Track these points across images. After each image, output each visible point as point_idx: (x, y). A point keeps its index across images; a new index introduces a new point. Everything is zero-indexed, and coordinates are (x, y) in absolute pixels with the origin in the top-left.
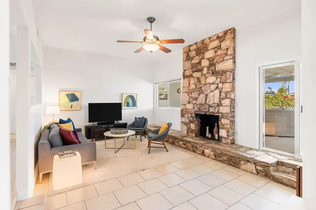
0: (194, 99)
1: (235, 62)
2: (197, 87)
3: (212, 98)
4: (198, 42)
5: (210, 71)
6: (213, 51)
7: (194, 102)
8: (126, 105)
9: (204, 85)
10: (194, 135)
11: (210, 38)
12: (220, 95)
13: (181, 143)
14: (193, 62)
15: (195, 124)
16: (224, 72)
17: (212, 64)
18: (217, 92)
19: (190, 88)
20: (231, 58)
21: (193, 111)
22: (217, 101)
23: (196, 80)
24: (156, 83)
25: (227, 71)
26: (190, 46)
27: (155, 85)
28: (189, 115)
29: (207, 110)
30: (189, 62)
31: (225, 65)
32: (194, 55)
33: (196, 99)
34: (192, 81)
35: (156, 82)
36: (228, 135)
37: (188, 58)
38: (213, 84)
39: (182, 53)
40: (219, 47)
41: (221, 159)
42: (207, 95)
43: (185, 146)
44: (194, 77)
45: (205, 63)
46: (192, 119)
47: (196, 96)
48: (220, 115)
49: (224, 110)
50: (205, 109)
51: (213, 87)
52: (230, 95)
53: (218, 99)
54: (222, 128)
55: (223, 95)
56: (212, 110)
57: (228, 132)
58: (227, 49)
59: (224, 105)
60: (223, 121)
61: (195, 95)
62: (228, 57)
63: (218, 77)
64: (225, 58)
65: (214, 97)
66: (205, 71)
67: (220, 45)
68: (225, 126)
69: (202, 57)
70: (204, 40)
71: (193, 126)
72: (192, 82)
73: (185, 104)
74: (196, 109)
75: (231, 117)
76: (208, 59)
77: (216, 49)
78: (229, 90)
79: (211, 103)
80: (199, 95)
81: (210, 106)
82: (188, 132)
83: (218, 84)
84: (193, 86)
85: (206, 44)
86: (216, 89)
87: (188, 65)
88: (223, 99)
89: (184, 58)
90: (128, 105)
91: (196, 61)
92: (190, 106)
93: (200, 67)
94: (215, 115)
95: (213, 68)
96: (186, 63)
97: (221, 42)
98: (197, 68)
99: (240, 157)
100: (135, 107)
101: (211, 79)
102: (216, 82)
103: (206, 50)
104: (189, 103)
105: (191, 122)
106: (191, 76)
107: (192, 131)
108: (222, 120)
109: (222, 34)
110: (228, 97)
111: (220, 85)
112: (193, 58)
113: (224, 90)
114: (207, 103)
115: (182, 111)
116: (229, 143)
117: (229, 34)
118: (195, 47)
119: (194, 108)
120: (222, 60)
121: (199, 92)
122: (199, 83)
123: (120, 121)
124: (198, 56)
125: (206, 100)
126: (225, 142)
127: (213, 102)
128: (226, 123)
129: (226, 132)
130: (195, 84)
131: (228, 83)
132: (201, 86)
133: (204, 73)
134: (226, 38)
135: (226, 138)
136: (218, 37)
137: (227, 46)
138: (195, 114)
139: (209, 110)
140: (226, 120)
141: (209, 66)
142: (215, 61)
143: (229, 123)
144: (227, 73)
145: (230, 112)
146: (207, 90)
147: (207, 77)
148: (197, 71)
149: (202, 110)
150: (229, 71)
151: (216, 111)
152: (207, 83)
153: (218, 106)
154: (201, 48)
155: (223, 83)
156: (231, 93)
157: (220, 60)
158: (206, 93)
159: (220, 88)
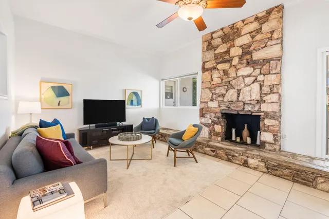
0: (219, 96)
2: (223, 81)
3: (248, 94)
4: (225, 28)
5: (245, 61)
6: (248, 36)
7: (221, 99)
8: (130, 103)
9: (234, 78)
11: (243, 21)
12: (261, 90)
13: (208, 149)
14: (217, 52)
15: (222, 126)
16: (266, 61)
18: (256, 87)
19: (213, 83)
20: (279, 42)
21: (218, 110)
22: (258, 98)
23: (222, 73)
24: (162, 80)
25: (272, 59)
26: (213, 33)
28: (213, 115)
29: (241, 109)
30: (211, 52)
31: (267, 52)
32: (220, 43)
33: (223, 96)
34: (216, 74)
35: (162, 78)
36: (275, 140)
37: (210, 47)
38: (249, 76)
39: (202, 42)
40: (259, 31)
41: (278, 173)
42: (239, 91)
43: (214, 154)
44: (218, 70)
45: (236, 52)
46: (216, 119)
47: (223, 91)
48: (263, 114)
49: (270, 107)
50: (237, 107)
51: (248, 80)
53: (259, 95)
54: (265, 131)
55: (266, 89)
56: (248, 108)
57: (275, 135)
58: (272, 32)
59: (269, 102)
60: (268, 122)
61: (220, 90)
62: (273, 42)
63: (257, 67)
64: (269, 43)
65: (251, 93)
66: (236, 61)
67: (261, 28)
68: (270, 128)
69: (231, 45)
70: (234, 24)
71: (218, 128)
72: (215, 76)
73: (207, 102)
74: (223, 107)
75: (279, 117)
76: (241, 46)
77: (254, 33)
78: (276, 83)
79: (247, 99)
80: (227, 91)
81: (245, 104)
82: (210, 135)
83: (256, 77)
84: (217, 81)
85: (238, 29)
86: (253, 83)
87: (210, 55)
88: (266, 94)
89: (203, 48)
90: (132, 103)
91: (222, 49)
92: (213, 105)
93: (228, 57)
94: (253, 114)
95: (248, 57)
96: (207, 53)
97: (261, 24)
98: (223, 58)
99: (316, 171)
100: (140, 106)
101: (245, 71)
102: (253, 74)
103: (237, 35)
104: (212, 100)
105: (214, 123)
106: (215, 68)
107: (217, 134)
108: (266, 120)
109: (264, 13)
110: (275, 91)
111: (260, 78)
112: (217, 47)
113: (266, 83)
114: (240, 99)
115: (201, 110)
117: (276, 12)
118: (221, 33)
119: (220, 106)
120: (264, 45)
121: (226, 87)
122: (227, 77)
123: (123, 123)
124: (225, 44)
125: (238, 96)
126: (270, 148)
127: (249, 99)
128: (273, 124)
129: (272, 135)
130: (220, 78)
131: (272, 74)
132: (230, 79)
133: (233, 64)
134: (270, 19)
135: (273, 144)
136: (257, 19)
137: (272, 28)
138: (222, 113)
139: (244, 108)
140: (272, 120)
141: (241, 55)
142: (251, 48)
143: (278, 124)
144: (271, 62)
145: (278, 111)
146: (239, 84)
147: (238, 69)
148: (223, 62)
149: (232, 108)
150: (274, 59)
151: (256, 109)
152: (238, 75)
153: (258, 103)
154: (230, 34)
155: (264, 75)
156: (279, 86)
157: (260, 47)
158: (237, 88)
159: (259, 81)
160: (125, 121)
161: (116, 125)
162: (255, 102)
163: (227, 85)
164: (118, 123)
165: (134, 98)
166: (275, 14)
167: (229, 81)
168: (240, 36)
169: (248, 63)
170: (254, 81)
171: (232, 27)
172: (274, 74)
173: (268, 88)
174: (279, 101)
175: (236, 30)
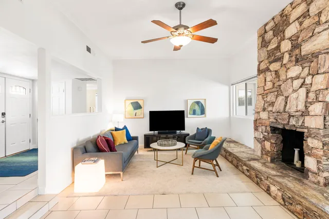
0: (270, 105)
2: (275, 85)
3: (295, 102)
4: (276, 16)
5: (294, 58)
6: (297, 23)
7: (270, 109)
8: (192, 112)
9: (284, 81)
10: (269, 159)
11: (291, 4)
12: (307, 97)
13: (245, 168)
14: (269, 48)
15: (271, 143)
16: (315, 55)
17: (296, 46)
18: (303, 91)
19: (266, 88)
20: (327, 27)
21: (267, 123)
22: (301, 107)
23: (274, 75)
24: (232, 85)
25: (320, 53)
26: (266, 25)
27: (231, 87)
28: (264, 128)
29: (286, 122)
30: (265, 49)
31: (315, 43)
32: (272, 37)
33: (272, 104)
34: (269, 77)
36: (319, 169)
37: (264, 43)
38: (297, 78)
39: (257, 38)
40: (306, 15)
42: (287, 98)
43: (248, 174)
44: (271, 71)
45: (286, 46)
46: (266, 134)
47: (273, 99)
48: (306, 131)
49: (313, 122)
50: (283, 120)
51: (297, 83)
52: (324, 96)
53: (304, 104)
54: (309, 155)
55: (312, 95)
56: (293, 122)
57: (319, 162)
58: (319, 14)
59: (312, 114)
60: (311, 142)
61: (271, 98)
62: (321, 28)
63: (304, 65)
64: (317, 30)
65: (297, 101)
66: (286, 57)
67: (308, 10)
68: (314, 151)
69: (281, 37)
70: (283, 10)
71: (268, 145)
72: (268, 79)
73: (258, 113)
74: (272, 120)
75: (324, 136)
76: (290, 39)
77: (302, 18)
78: (322, 87)
80: (277, 98)
81: (290, 116)
82: (262, 154)
83: (304, 78)
84: (269, 85)
85: (286, 16)
86: (301, 87)
87: (264, 54)
88: (311, 103)
89: (258, 45)
90: (194, 113)
91: (272, 46)
92: (264, 115)
93: (279, 54)
94: (298, 130)
95: (297, 51)
96: (261, 51)
97: (309, 5)
98: (274, 56)
99: (323, 214)
100: (203, 116)
101: (295, 71)
102: (302, 75)
103: (286, 24)
104: (264, 110)
105: (266, 139)
106: (268, 69)
107: (267, 153)
108: (309, 140)
110: (320, 99)
111: (308, 80)
112: (269, 42)
113: (314, 88)
114: (287, 109)
115: (255, 121)
116: (322, 184)
118: (272, 24)
119: (269, 118)
120: (311, 34)
121: (276, 93)
122: (278, 79)
123: (183, 132)
124: (276, 38)
125: (285, 106)
126: (313, 179)
127: (294, 109)
128: (316, 146)
129: (316, 162)
130: (271, 81)
131: (321, 74)
132: (281, 83)
133: (285, 62)
135: (316, 174)
137: (319, 8)
138: (271, 127)
139: (289, 122)
140: (314, 140)
141: (291, 51)
142: (300, 39)
143: (322, 147)
144: (320, 56)
145: (322, 127)
146: (287, 88)
147: (288, 68)
148: (275, 61)
149: (279, 121)
150: (323, 52)
151: (300, 124)
152: (288, 77)
153: (302, 115)
154: (280, 24)
155: (313, 76)
156: (326, 92)
157: (307, 37)
158: (286, 94)
159: (307, 84)
160: (184, 130)
161: (176, 133)
162: (300, 113)
163: (278, 91)
164: (178, 132)
165: (197, 108)
167: (280, 85)
168: (288, 24)
169: (297, 61)
170: (302, 84)
171: (282, 15)
172: (323, 73)
173: (314, 95)
174: (325, 113)
175: (285, 18)
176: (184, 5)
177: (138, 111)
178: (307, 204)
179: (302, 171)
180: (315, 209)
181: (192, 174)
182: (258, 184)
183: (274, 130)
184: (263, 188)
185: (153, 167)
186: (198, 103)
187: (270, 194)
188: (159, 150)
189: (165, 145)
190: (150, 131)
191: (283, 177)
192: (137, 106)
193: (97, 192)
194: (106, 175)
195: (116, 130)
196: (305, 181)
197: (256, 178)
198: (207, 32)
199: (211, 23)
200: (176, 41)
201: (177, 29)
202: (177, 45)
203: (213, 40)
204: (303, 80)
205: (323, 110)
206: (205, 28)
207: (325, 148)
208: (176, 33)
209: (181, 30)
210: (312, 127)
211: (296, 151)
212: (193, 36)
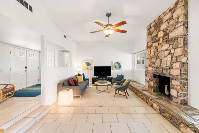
0: (153, 64)
1: (187, 28)
2: (156, 54)
3: (165, 62)
4: (156, 20)
5: (165, 40)
6: (166, 23)
7: (153, 65)
8: (115, 67)
9: (160, 52)
10: (152, 90)
11: (164, 13)
12: (172, 59)
13: (140, 94)
14: (152, 36)
15: (154, 82)
16: (176, 39)
17: (166, 34)
18: (169, 57)
19: (151, 55)
20: (182, 24)
21: (152, 72)
22: (169, 64)
23: (155, 49)
25: (178, 37)
26: (151, 24)
27: (134, 55)
28: (150, 75)
30: (150, 36)
31: (176, 32)
32: (154, 30)
33: (154, 63)
35: (134, 53)
36: (178, 96)
37: (150, 33)
38: (167, 50)
39: (146, 30)
40: (171, 18)
41: (164, 115)
42: (161, 60)
43: (142, 97)
44: (153, 47)
45: (161, 34)
46: (151, 78)
47: (154, 61)
48: (171, 76)
49: (175, 72)
50: (159, 71)
51: (167, 53)
52: (181, 59)
54: (173, 88)
55: (174, 59)
56: (164, 72)
57: (178, 92)
58: (178, 18)
59: (174, 68)
60: (174, 82)
61: (153, 60)
62: (179, 25)
63: (170, 44)
64: (177, 26)
65: (167, 61)
66: (161, 40)
67: (172, 16)
68: (175, 87)
69: (159, 30)
70: (160, 17)
71: (152, 83)
72: (152, 51)
73: (147, 67)
74: (154, 71)
75: (181, 79)
76: (163, 31)
77: (169, 20)
78: (180, 55)
79: (164, 66)
80: (156, 60)
81: (163, 69)
82: (149, 88)
83: (170, 50)
84: (152, 54)
85: (161, 19)
86: (168, 55)
87: (150, 38)
88: (174, 63)
89: (147, 34)
90: (116, 67)
91: (154, 35)
92: (150, 69)
93: (157, 38)
94: (167, 76)
95: (166, 37)
96: (148, 37)
97: (173, 13)
98: (155, 39)
99: (180, 119)
100: (120, 69)
101: (165, 46)
102: (169, 49)
103: (161, 24)
104: (150, 66)
106: (152, 46)
107: (151, 87)
108: (173, 81)
109: (174, 5)
110: (178, 61)
111: (172, 51)
112: (153, 33)
113: (175, 55)
114: (161, 66)
115: (146, 71)
116: (179, 103)
117: (180, 3)
118: (154, 24)
119: (152, 70)
120: (174, 28)
121: (156, 58)
122: (157, 51)
124: (156, 30)
125: (161, 64)
126: (175, 101)
127: (166, 66)
128: (176, 84)
129: (176, 92)
130: (153, 52)
131: (179, 48)
132: (158, 53)
133: (160, 42)
134: (177, 8)
135: (176, 98)
136: (171, 10)
137: (178, 15)
138: (153, 74)
139: (162, 72)
140: (176, 81)
141: (164, 36)
142: (168, 31)
143: (179, 85)
144: (178, 39)
145: (180, 75)
146: (162, 55)
147: (162, 45)
148: (155, 42)
149: (158, 71)
150: (180, 37)
151: (168, 73)
152: (162, 50)
153: (169, 69)
154: (158, 23)
155: (175, 49)
156: (182, 57)
157: (172, 29)
158: (161, 58)
159: (172, 53)
160: (111, 76)
161: (107, 77)
162: (168, 68)
163: (157, 57)
164: (108, 76)
165: (117, 65)
166: (180, 4)
167: (158, 54)
169: (167, 42)
170: (169, 53)
171: (159, 19)
172: (180, 48)
173: (175, 58)
174: (181, 67)
175: (160, 20)
176: (110, 14)
177: (89, 66)
178: (172, 113)
179: (169, 96)
180: (176, 116)
181: (115, 97)
182: (147, 102)
183: (155, 76)
184: (150, 104)
185: (96, 93)
186: (118, 63)
187: (153, 108)
188: (99, 85)
189: (101, 83)
190: (95, 76)
191: (160, 99)
192: (88, 64)
193: (69, 105)
194: (74, 97)
195: (78, 76)
196: (171, 102)
197: (146, 100)
198: (122, 28)
199: (124, 23)
200: (107, 32)
201: (107, 26)
202: (107, 34)
203: (124, 32)
204: (169, 51)
205: (180, 66)
206: (121, 25)
207: (181, 85)
208: (107, 28)
209: (109, 27)
210: (174, 74)
211: (166, 87)
212: (115, 29)
